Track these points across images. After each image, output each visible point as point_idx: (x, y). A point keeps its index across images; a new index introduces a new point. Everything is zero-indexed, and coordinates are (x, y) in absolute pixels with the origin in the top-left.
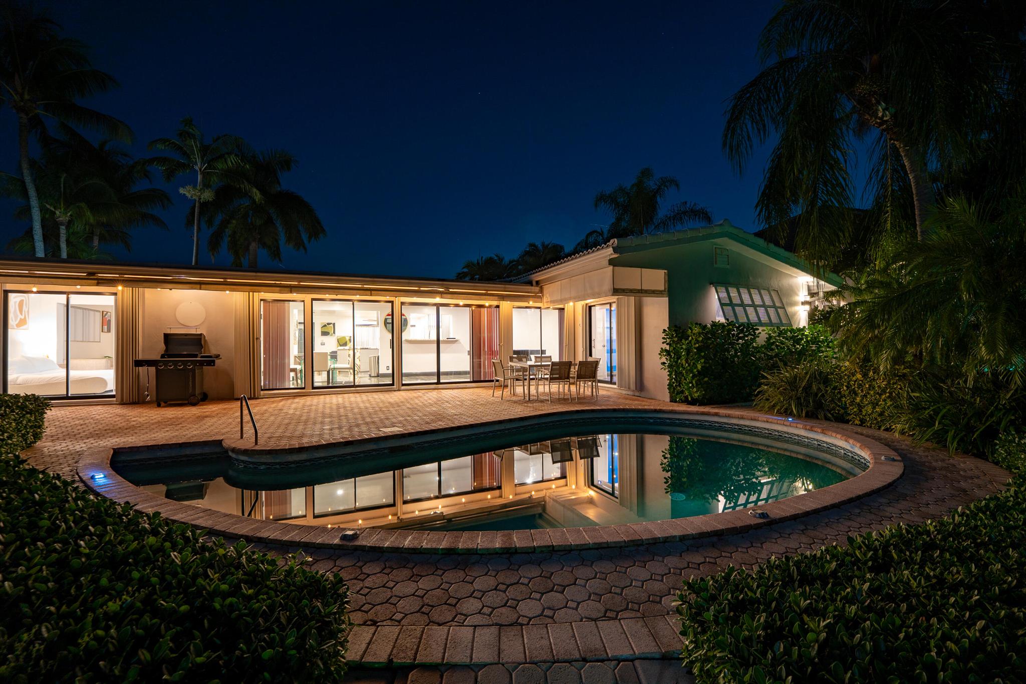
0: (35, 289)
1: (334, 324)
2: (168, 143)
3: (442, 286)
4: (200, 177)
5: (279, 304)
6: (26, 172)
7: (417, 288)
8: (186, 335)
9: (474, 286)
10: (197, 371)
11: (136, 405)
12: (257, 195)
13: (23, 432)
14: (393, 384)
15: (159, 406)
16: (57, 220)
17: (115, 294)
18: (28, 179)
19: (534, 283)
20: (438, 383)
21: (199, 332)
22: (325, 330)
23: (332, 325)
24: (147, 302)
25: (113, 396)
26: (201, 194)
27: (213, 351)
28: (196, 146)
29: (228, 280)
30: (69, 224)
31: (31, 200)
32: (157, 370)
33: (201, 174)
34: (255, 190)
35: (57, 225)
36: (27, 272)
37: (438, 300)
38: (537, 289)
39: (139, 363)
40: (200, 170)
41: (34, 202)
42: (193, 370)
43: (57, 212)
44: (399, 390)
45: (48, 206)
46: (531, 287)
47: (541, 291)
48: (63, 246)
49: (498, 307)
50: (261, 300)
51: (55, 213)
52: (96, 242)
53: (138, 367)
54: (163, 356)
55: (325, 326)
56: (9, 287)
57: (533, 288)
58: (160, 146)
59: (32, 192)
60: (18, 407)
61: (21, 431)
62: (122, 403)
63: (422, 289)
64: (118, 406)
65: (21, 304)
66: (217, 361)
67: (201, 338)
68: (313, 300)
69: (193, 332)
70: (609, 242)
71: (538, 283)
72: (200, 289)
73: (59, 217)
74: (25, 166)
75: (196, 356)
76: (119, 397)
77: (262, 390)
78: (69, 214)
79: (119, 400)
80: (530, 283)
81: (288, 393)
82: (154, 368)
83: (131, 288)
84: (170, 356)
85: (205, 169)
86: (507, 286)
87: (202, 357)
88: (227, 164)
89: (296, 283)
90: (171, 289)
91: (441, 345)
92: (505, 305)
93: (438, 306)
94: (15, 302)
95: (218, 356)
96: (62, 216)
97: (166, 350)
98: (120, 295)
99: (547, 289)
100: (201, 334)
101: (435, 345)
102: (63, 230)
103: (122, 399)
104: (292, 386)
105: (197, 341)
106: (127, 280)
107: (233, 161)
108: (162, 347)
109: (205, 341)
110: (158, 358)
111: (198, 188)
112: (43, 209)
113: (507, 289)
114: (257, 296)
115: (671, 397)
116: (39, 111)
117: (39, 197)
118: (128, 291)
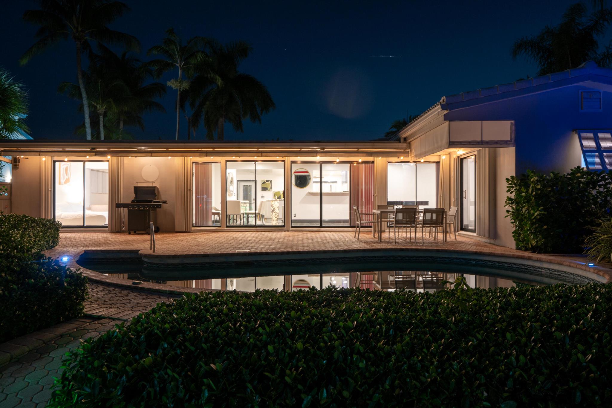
0: (66, 160)
1: (271, 181)
2: (160, 49)
3: (318, 147)
4: (180, 72)
5: (205, 165)
6: (80, 81)
7: (299, 150)
8: (147, 187)
9: (345, 145)
10: (151, 212)
11: (119, 233)
12: (219, 81)
13: (47, 239)
14: (284, 226)
15: (130, 234)
16: (98, 112)
17: (108, 161)
18: (81, 85)
19: (402, 140)
20: (321, 226)
21: (154, 185)
22: (265, 186)
23: (269, 182)
24: (125, 165)
25: (107, 227)
26: (181, 84)
27: (163, 198)
28: (177, 49)
29: (169, 149)
30: (105, 114)
31: (84, 100)
32: (129, 211)
33: (181, 69)
34: (218, 77)
35: (98, 115)
36: (62, 149)
37: (318, 158)
38: (404, 145)
39: (119, 206)
40: (180, 66)
41: (85, 102)
42: (149, 211)
43: (98, 107)
44: (288, 231)
45: (93, 103)
46: (398, 144)
47: (409, 147)
48: (102, 129)
49: (373, 162)
50: (193, 163)
51: (97, 107)
52: (121, 126)
53: (119, 208)
54: (133, 201)
55: (264, 183)
56: (56, 158)
57: (400, 144)
58: (155, 52)
59: (84, 95)
60: (42, 224)
61: (46, 239)
62: (112, 232)
63: (303, 150)
64: (109, 233)
65: (66, 169)
66: (164, 205)
67: (155, 190)
68: (227, 161)
69: (151, 185)
70: (441, 100)
71: (405, 139)
72: (151, 156)
73: (99, 110)
74: (80, 76)
75: (151, 201)
76: (110, 227)
77: (193, 226)
78: (105, 107)
79: (110, 229)
80: (399, 140)
81: (206, 230)
82: (127, 209)
83: (116, 157)
84: (138, 201)
85: (183, 65)
86: (375, 144)
87: (154, 202)
88: (197, 60)
89: (212, 149)
90: (136, 157)
91: (323, 197)
92: (379, 161)
93: (321, 163)
94: (63, 168)
95: (165, 202)
96: (101, 109)
97: (136, 197)
98: (110, 161)
99: (415, 144)
100: (155, 187)
101: (319, 197)
102: (101, 118)
103: (112, 230)
104: (210, 225)
105: (152, 191)
106: (113, 152)
107: (201, 56)
108: (133, 196)
109: (158, 191)
110: (130, 202)
111: (179, 80)
112: (90, 105)
113: (375, 147)
114: (191, 159)
115: (517, 245)
116: (87, 38)
117: (88, 97)
118: (115, 158)
